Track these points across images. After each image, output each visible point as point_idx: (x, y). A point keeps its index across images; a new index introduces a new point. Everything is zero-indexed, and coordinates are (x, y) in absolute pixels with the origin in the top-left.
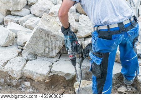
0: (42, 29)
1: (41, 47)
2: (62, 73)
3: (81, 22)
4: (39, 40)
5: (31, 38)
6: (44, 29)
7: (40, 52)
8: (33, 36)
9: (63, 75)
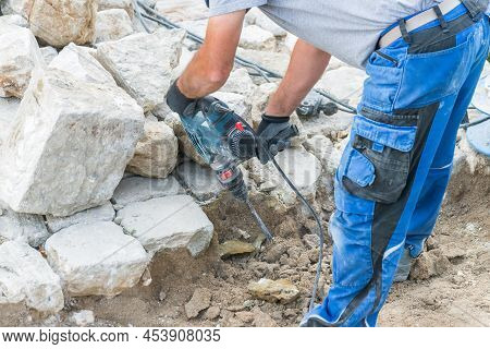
0: (73, 116)
1: (72, 180)
2: (180, 237)
3: (120, 62)
4: (66, 160)
5: (41, 158)
6: (80, 112)
7: (69, 202)
8: (46, 151)
9: (184, 242)
